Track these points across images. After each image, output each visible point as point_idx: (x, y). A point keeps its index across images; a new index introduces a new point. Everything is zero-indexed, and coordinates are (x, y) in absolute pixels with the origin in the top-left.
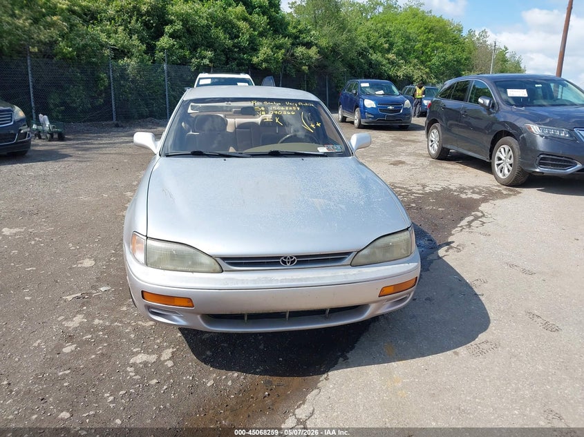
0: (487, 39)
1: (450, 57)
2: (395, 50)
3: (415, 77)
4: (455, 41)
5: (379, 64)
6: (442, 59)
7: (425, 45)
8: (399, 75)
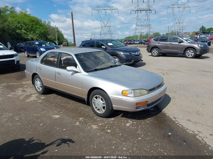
0: (51, 25)
1: (43, 31)
2: (23, 29)
3: (34, 38)
4: (41, 25)
5: (21, 34)
6: (40, 31)
7: (32, 27)
8: (29, 38)
